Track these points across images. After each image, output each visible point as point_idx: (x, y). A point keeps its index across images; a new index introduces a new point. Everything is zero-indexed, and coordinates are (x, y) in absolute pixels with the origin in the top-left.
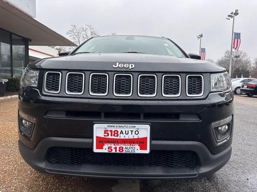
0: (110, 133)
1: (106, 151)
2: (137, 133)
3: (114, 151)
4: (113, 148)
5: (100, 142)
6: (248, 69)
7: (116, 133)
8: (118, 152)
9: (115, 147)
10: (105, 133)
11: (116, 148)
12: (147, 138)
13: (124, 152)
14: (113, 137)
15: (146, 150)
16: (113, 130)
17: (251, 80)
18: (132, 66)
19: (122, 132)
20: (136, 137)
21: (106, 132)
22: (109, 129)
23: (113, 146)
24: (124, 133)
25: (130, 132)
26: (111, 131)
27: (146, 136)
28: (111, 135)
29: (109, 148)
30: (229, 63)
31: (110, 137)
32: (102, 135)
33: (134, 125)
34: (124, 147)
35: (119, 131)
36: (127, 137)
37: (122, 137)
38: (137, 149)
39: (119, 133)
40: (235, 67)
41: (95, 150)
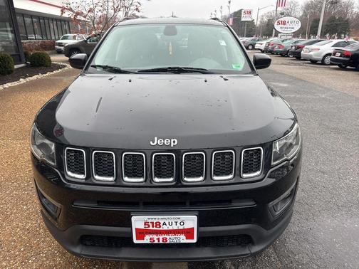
0: (151, 225)
1: (148, 242)
2: (182, 223)
3: (156, 242)
4: (155, 239)
5: (140, 233)
6: (349, 16)
7: (158, 224)
8: (161, 242)
9: (157, 237)
10: (145, 225)
11: (158, 239)
12: (193, 228)
13: (168, 242)
14: (155, 228)
15: (193, 239)
16: (155, 221)
17: (347, 44)
18: (174, 142)
19: (164, 224)
20: (181, 227)
21: (146, 223)
22: (150, 221)
23: (155, 237)
24: (167, 224)
25: (174, 224)
26: (152, 223)
27: (192, 227)
28: (153, 227)
29: (151, 239)
30: (321, 7)
31: (151, 228)
32: (142, 226)
33: (179, 217)
34: (168, 237)
35: (162, 222)
36: (171, 228)
37: (165, 228)
38: (183, 239)
39: (161, 225)
40: (329, 13)
41: (135, 241)
